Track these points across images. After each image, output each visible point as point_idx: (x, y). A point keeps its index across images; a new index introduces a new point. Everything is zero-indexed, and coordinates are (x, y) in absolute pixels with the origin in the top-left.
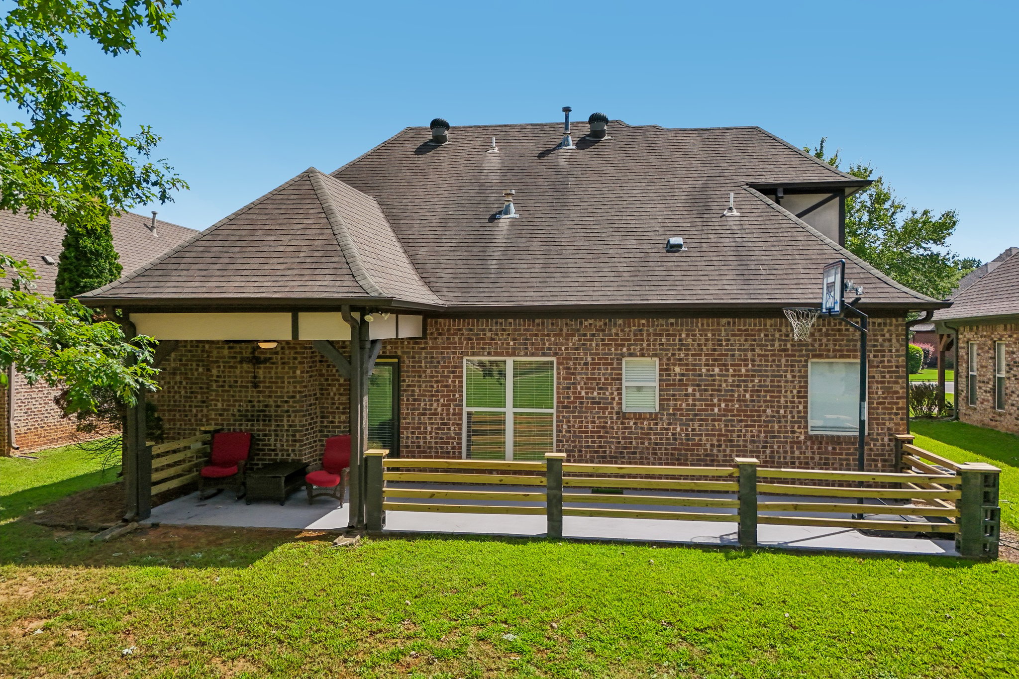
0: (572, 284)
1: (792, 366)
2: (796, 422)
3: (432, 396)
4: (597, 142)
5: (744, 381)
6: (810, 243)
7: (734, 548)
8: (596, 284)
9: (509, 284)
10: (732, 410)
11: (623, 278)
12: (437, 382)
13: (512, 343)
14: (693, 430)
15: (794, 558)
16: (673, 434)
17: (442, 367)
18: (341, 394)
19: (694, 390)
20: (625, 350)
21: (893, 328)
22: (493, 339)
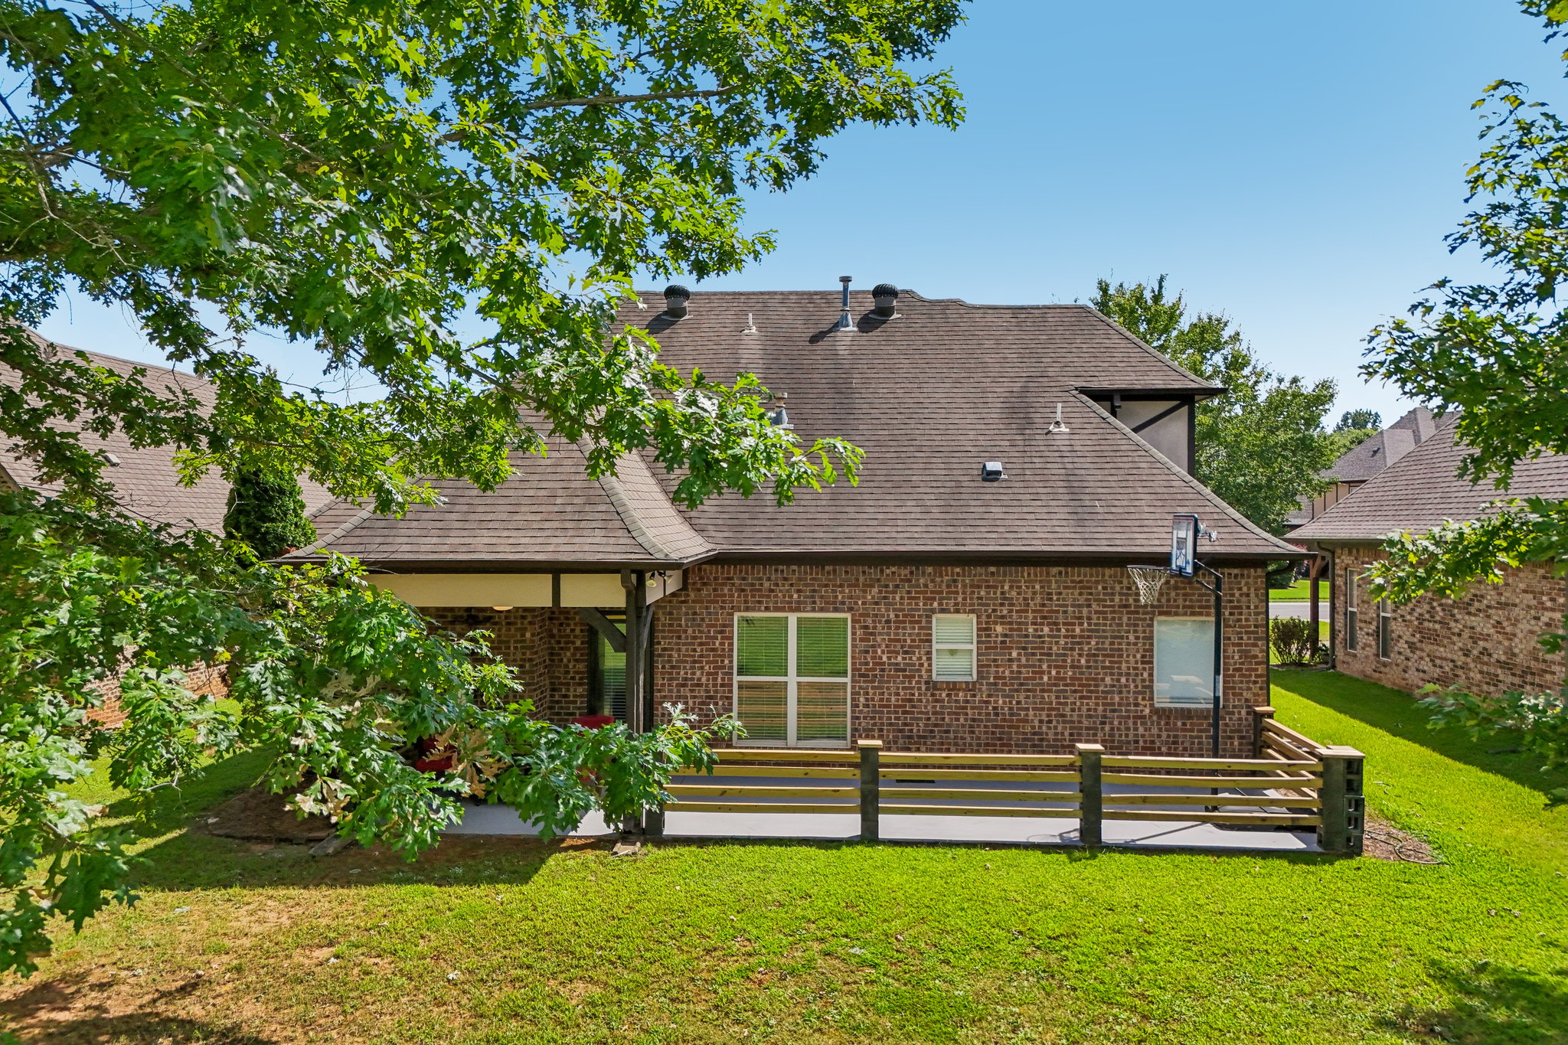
0: (870, 523)
1: (1136, 625)
2: (1140, 693)
3: (695, 662)
4: (885, 322)
5: (1079, 643)
6: (1155, 471)
7: (1076, 847)
8: (900, 522)
9: (792, 522)
10: (1064, 679)
11: (932, 516)
12: (701, 644)
13: (795, 596)
14: (1018, 703)
15: (1144, 858)
16: (995, 708)
17: (708, 626)
18: (576, 661)
19: (1019, 654)
20: (935, 604)
21: (1251, 580)
22: (772, 591)
